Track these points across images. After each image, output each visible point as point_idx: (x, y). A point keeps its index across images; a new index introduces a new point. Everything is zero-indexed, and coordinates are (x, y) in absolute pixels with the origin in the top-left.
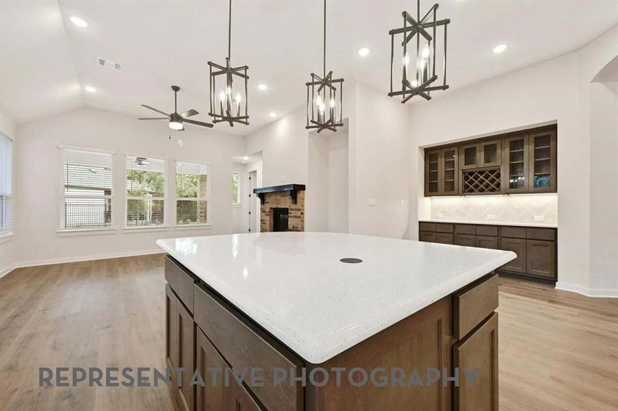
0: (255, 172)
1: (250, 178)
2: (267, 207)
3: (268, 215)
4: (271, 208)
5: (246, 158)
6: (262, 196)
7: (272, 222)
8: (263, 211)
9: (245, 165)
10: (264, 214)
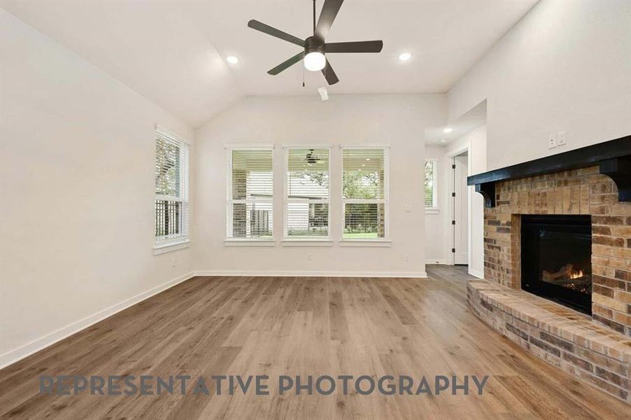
0: (465, 154)
1: (454, 167)
2: (505, 214)
3: (508, 231)
4: (513, 215)
5: (448, 130)
6: (489, 189)
7: (519, 248)
8: (489, 221)
9: (444, 147)
10: (494, 228)
